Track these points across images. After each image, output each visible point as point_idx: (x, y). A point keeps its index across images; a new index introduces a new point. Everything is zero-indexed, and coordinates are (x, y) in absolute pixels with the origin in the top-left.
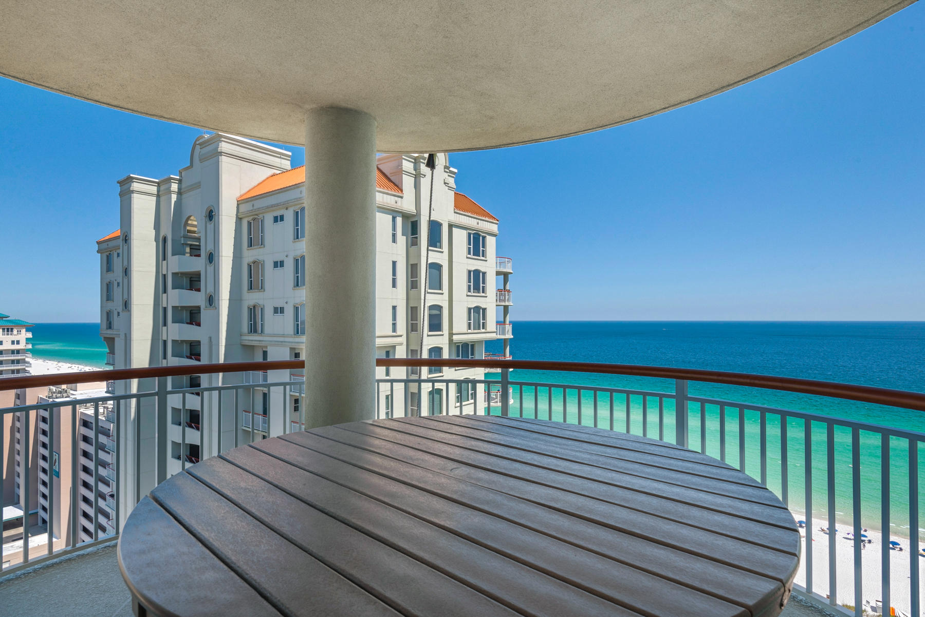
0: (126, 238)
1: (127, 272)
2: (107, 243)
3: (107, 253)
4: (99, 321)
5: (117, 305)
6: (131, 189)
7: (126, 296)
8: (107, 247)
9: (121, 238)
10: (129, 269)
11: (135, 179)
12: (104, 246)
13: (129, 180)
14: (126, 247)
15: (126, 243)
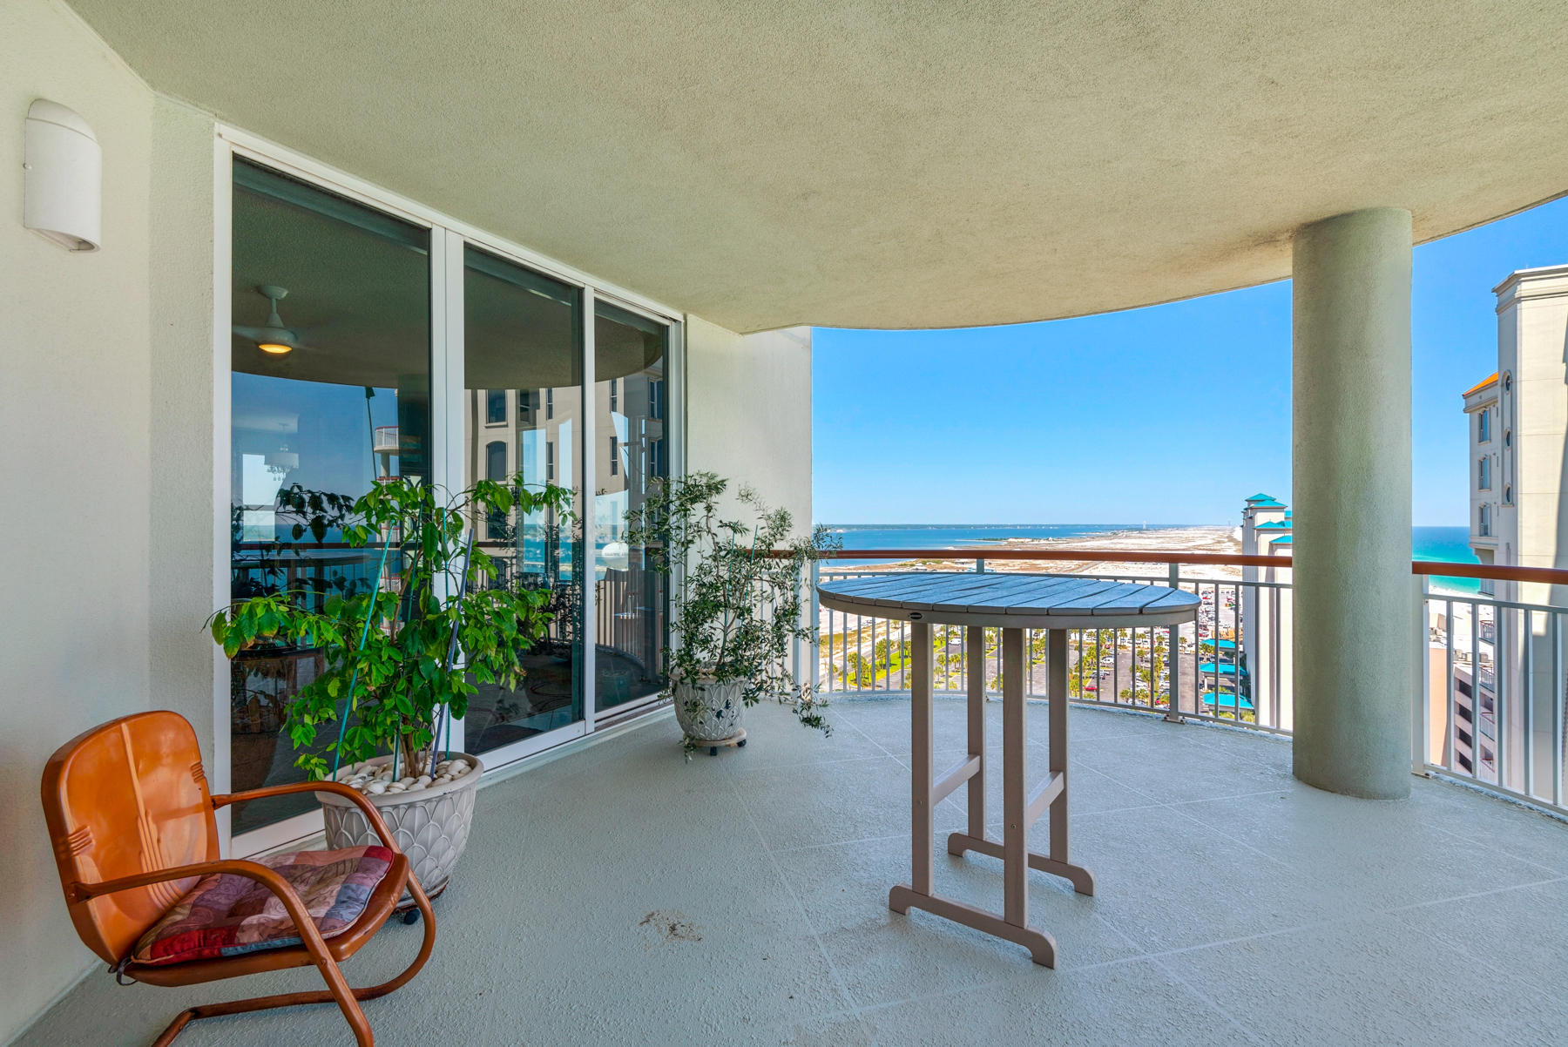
0: (1509, 383)
1: (1509, 439)
2: (1479, 394)
3: (1480, 411)
4: (1467, 524)
5: (1494, 495)
6: (1517, 295)
7: (1508, 480)
8: (1479, 400)
9: (1500, 383)
10: (1514, 434)
11: (1523, 276)
12: (1475, 399)
13: (1515, 280)
14: (1507, 398)
15: (1508, 389)
